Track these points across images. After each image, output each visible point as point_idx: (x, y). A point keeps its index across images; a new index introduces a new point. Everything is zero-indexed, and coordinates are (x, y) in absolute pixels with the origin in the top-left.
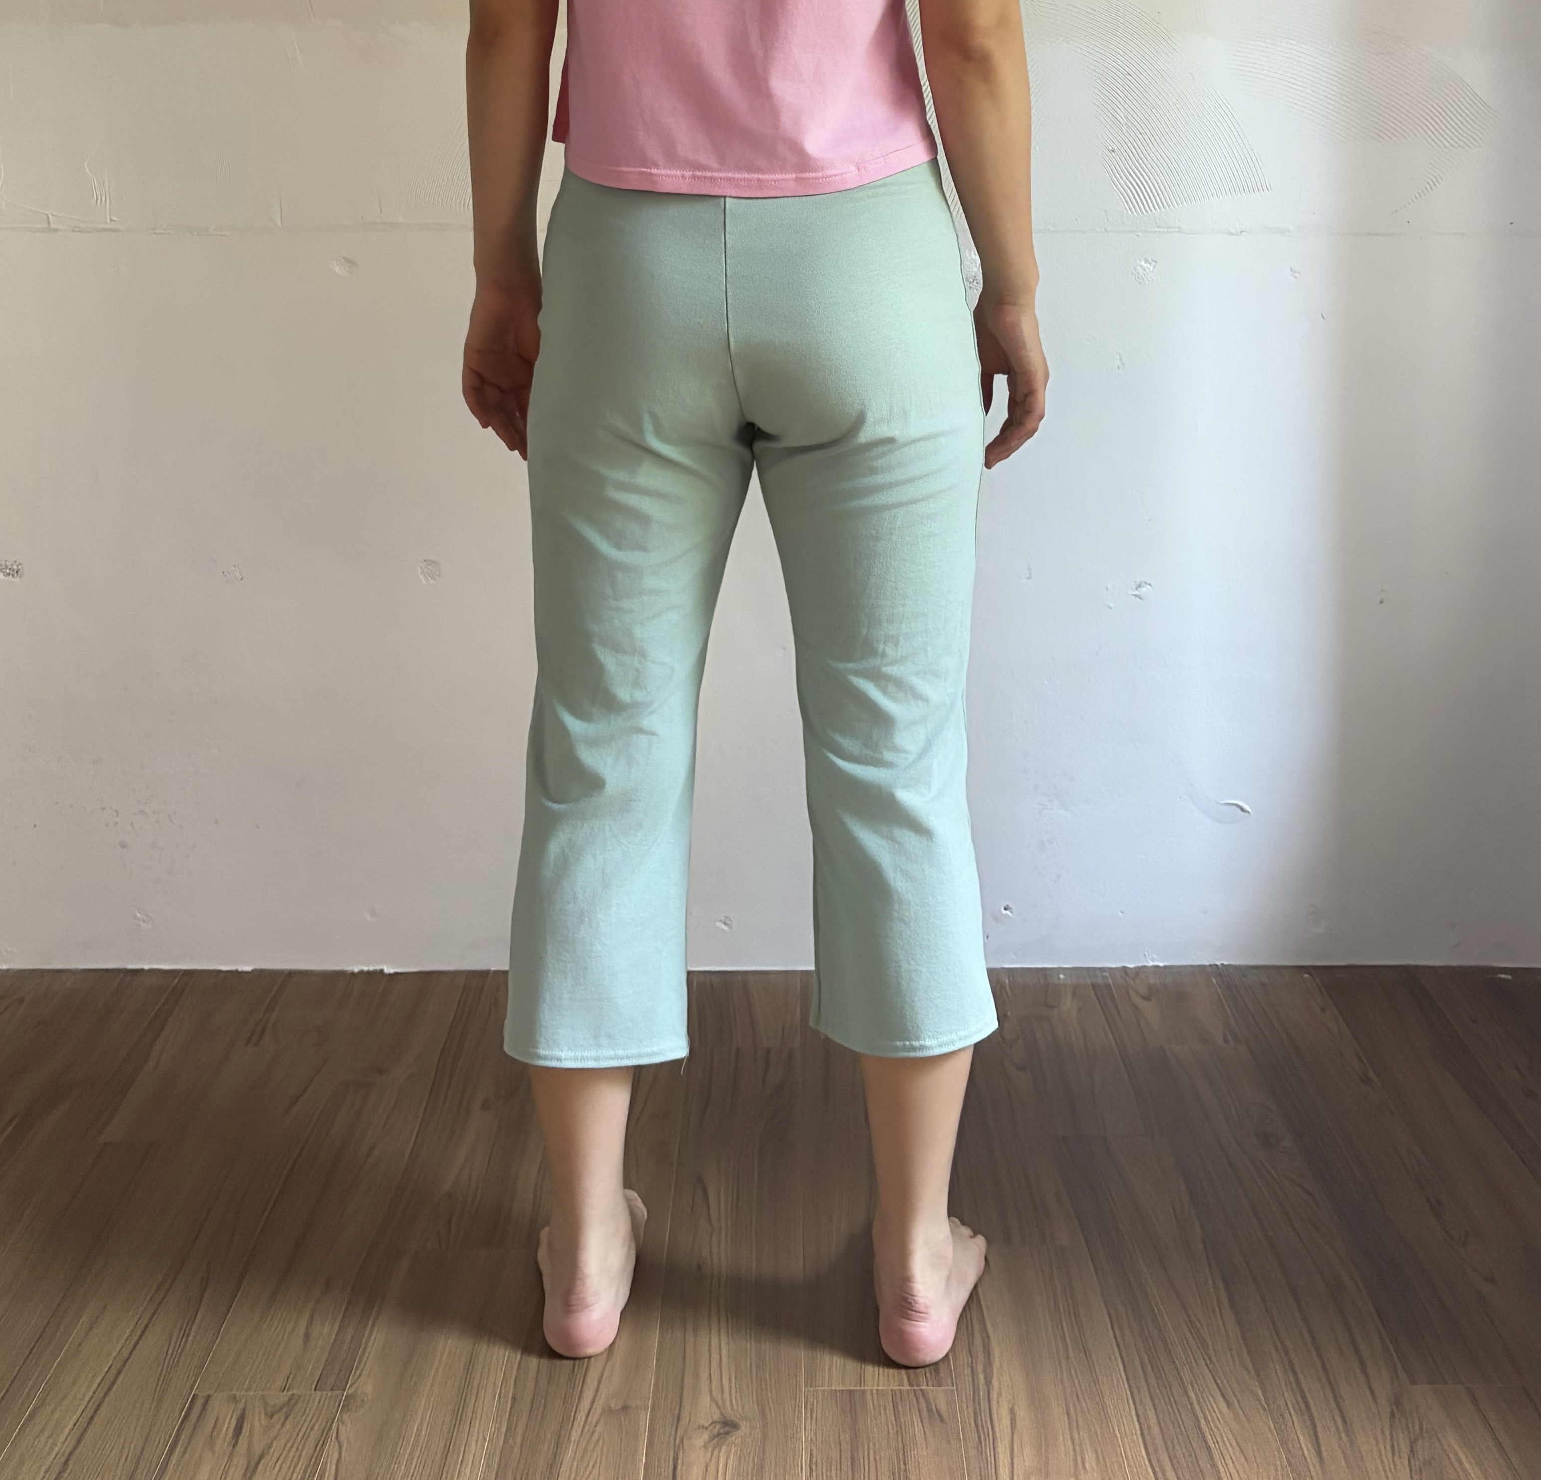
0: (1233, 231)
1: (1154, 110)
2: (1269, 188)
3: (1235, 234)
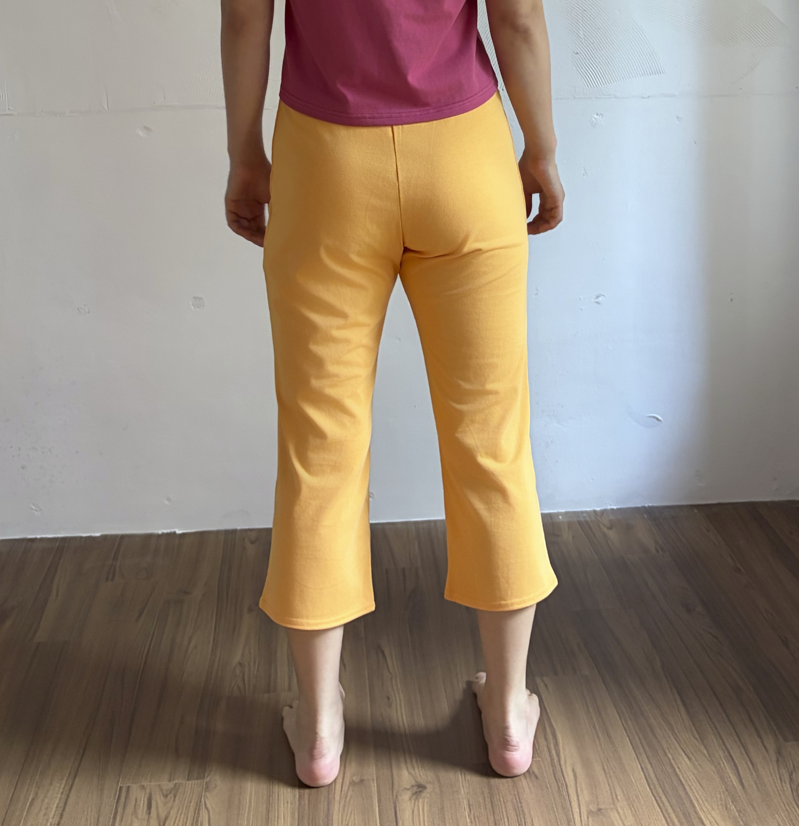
1: (599, 31)
2: (663, 71)
3: (646, 98)
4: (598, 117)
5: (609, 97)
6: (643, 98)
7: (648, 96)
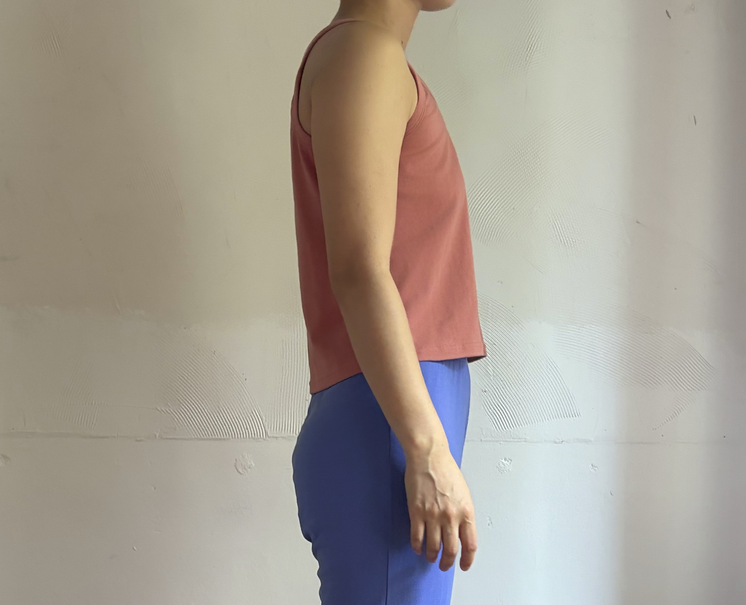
0: (557, 441)
2: (579, 415)
3: (559, 443)
4: (507, 462)
5: (519, 440)
7: (561, 440)
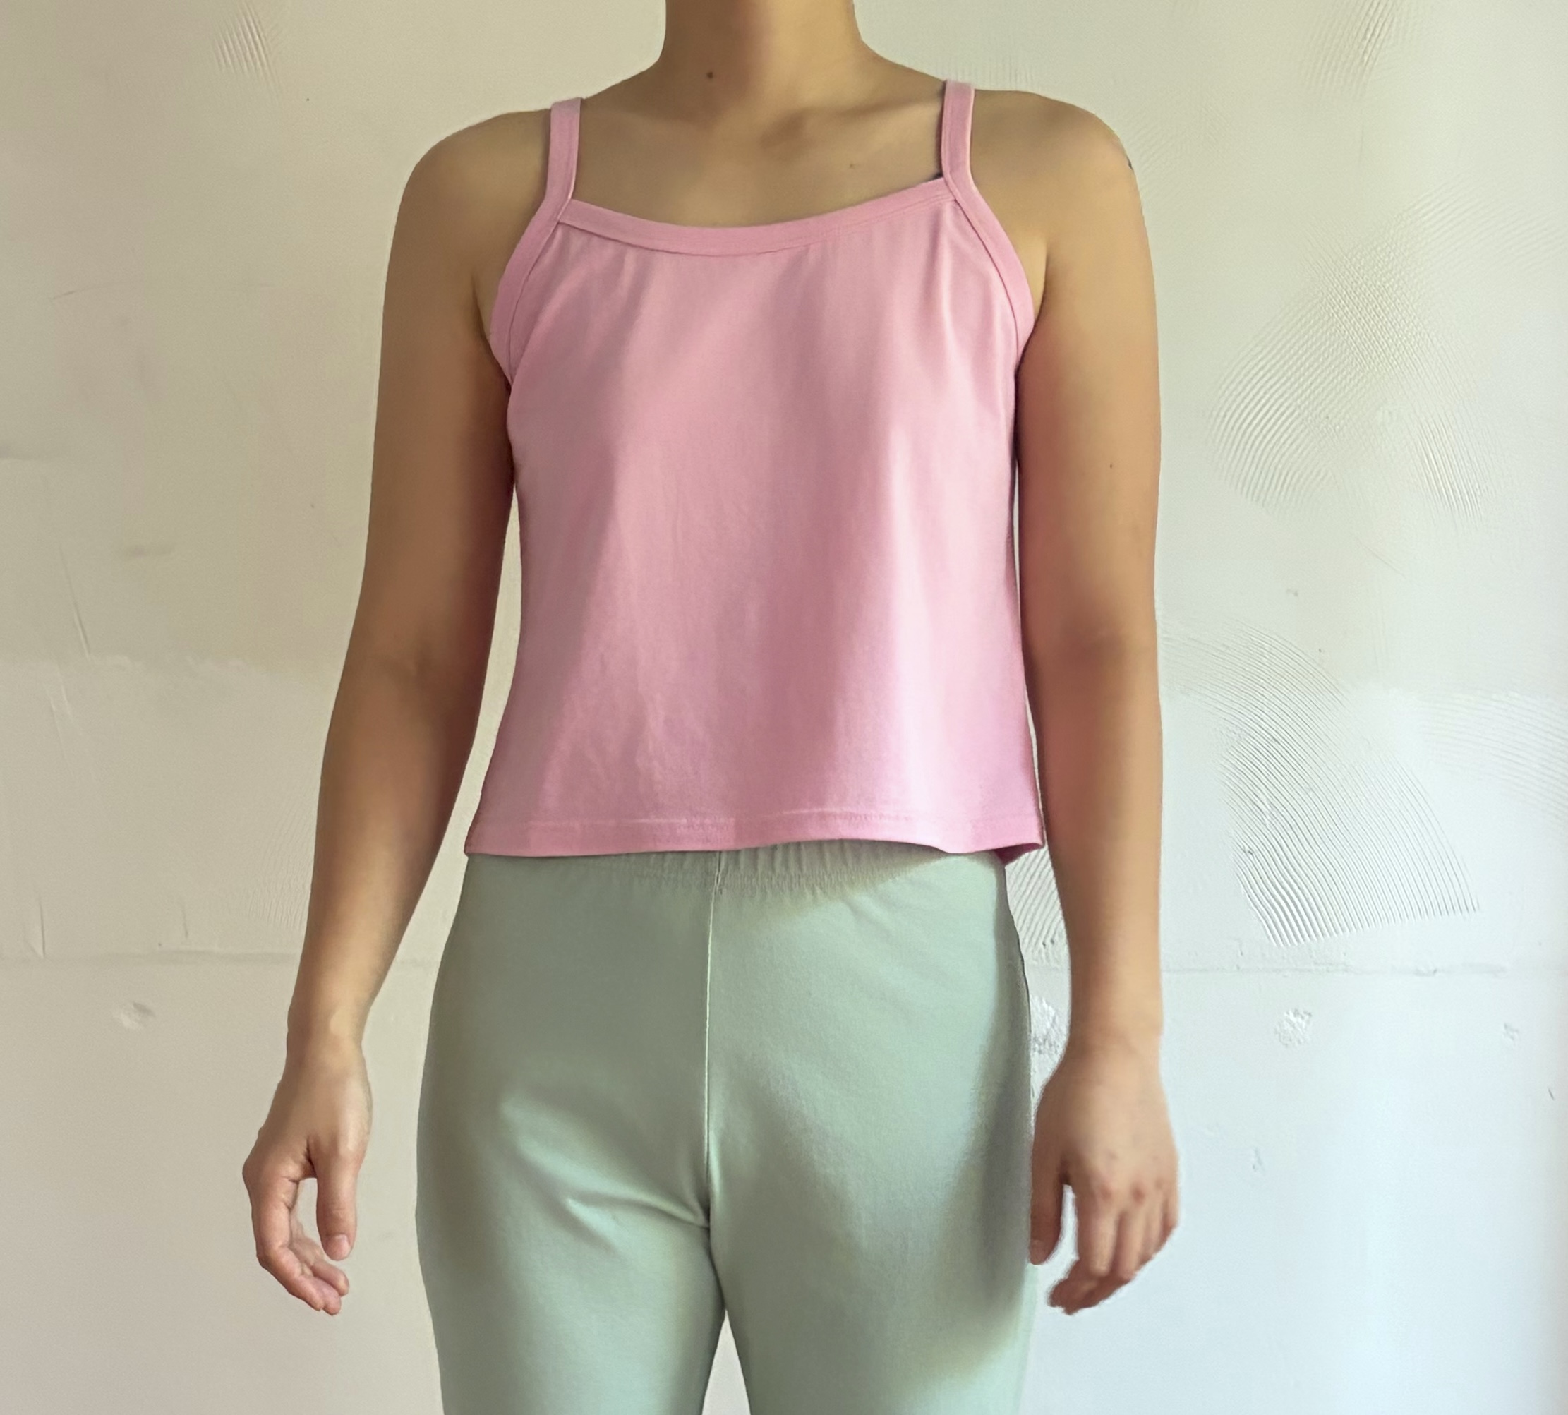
0: (1423, 969)
1: (1311, 794)
2: (1476, 906)
3: (1428, 974)
4: (1300, 1020)
5: (1331, 968)
6: (1418, 973)
7: (1431, 969)
